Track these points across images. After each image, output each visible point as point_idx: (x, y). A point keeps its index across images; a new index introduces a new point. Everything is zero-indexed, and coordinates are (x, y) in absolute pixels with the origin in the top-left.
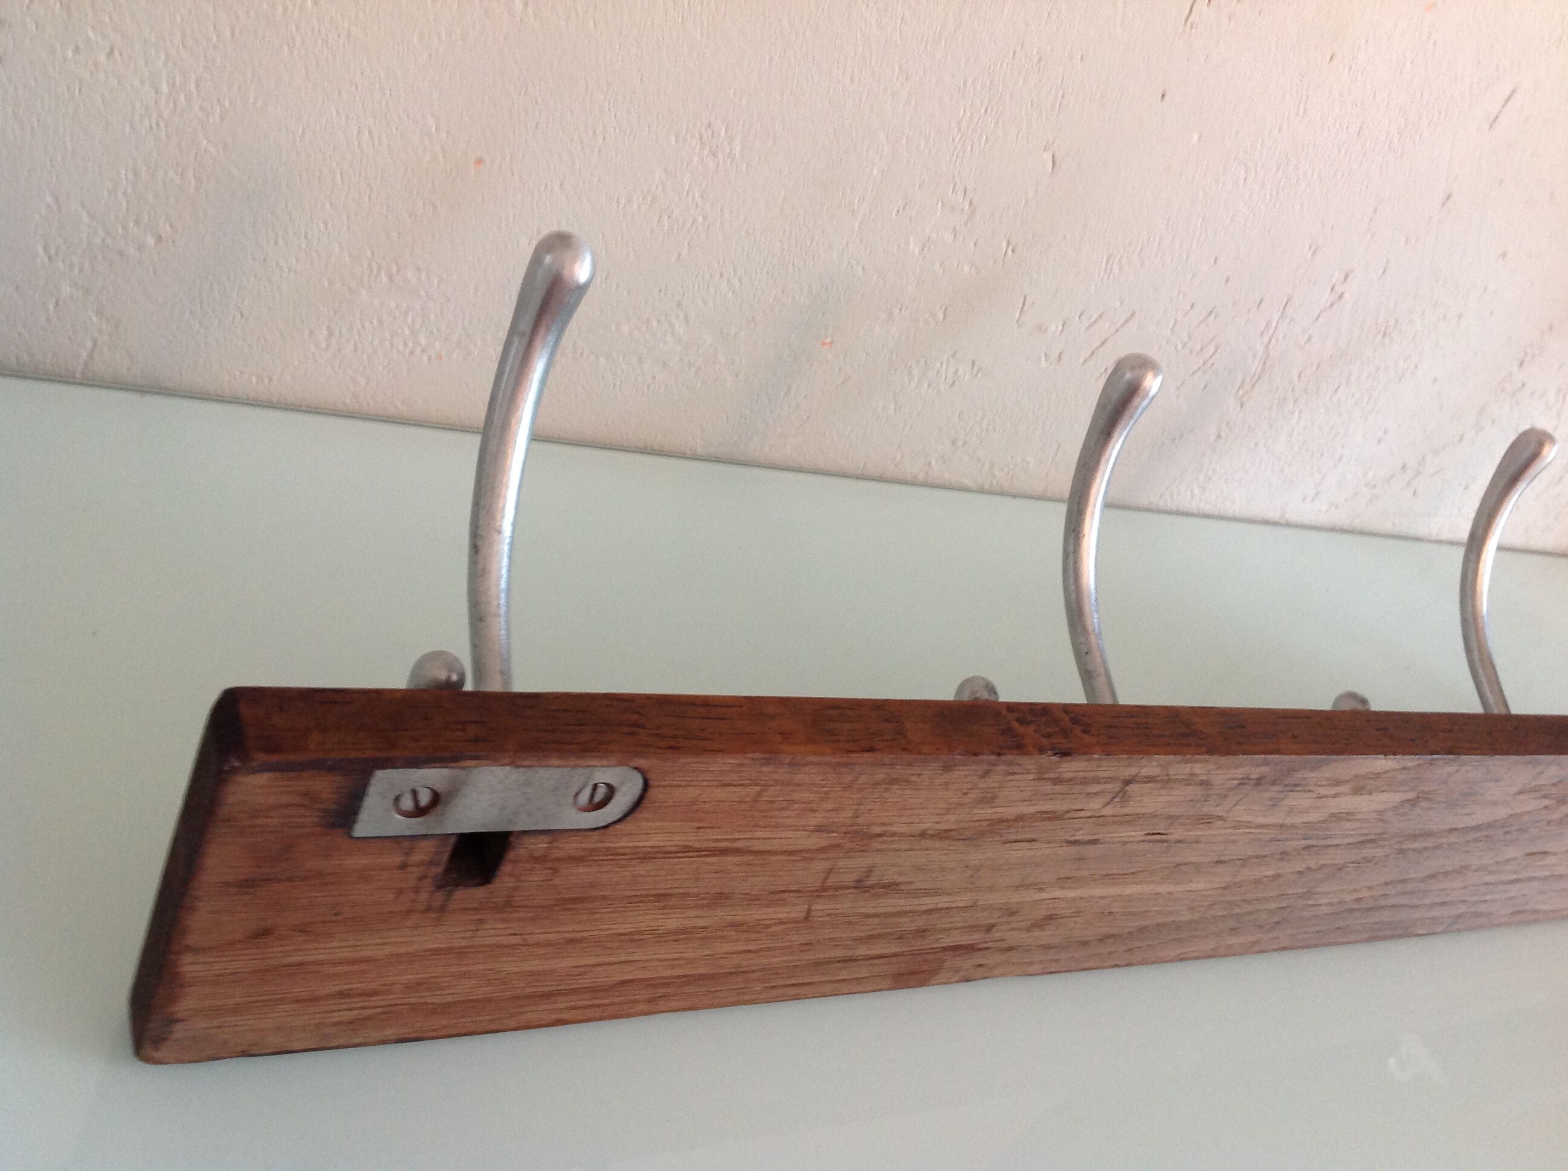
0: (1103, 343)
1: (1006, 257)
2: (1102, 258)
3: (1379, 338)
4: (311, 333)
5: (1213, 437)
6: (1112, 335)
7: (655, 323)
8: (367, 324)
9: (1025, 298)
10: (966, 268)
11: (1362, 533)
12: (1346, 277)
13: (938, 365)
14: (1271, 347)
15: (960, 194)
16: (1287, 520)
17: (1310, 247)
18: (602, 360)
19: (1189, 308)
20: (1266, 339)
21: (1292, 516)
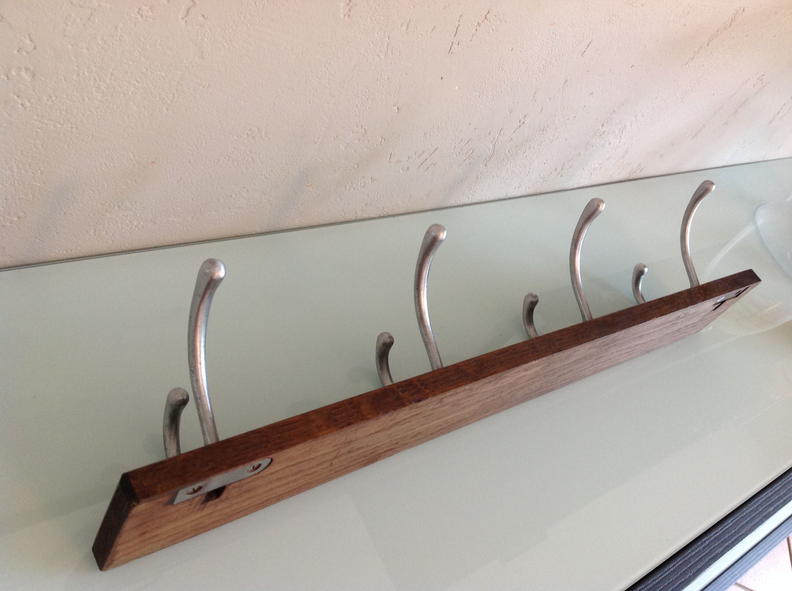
0: (426, 160)
1: (382, 143)
2: (422, 134)
3: (541, 132)
4: (87, 232)
5: (475, 178)
6: (429, 157)
7: (234, 196)
8: (111, 224)
9: (391, 154)
10: (365, 150)
11: (541, 194)
12: (525, 116)
13: (357, 182)
14: (496, 145)
15: (360, 128)
16: (508, 197)
17: (509, 110)
18: (213, 212)
19: (460, 141)
20: (493, 143)
21: (510, 195)
